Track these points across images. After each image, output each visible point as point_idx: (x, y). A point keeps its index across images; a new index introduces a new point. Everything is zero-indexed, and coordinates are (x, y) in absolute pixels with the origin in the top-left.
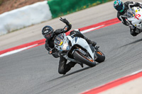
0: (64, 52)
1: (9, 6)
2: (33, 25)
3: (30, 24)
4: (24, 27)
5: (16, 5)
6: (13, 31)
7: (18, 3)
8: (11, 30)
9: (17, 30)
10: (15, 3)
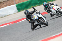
2: (9, 15)
3: (8, 14)
4: (6, 16)
5: (2, 6)
7: (3, 6)
10: (2, 5)
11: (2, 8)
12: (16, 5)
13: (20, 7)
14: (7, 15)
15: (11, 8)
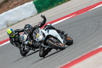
0: (41, 42)
1: (6, 8)
4: (19, 22)
5: (11, 6)
6: (11, 25)
7: (12, 5)
8: (9, 25)
9: (13, 24)
10: (10, 5)
11: (12, 8)
12: (34, 3)
13: (40, 5)
14: (20, 19)
15: (26, 8)
